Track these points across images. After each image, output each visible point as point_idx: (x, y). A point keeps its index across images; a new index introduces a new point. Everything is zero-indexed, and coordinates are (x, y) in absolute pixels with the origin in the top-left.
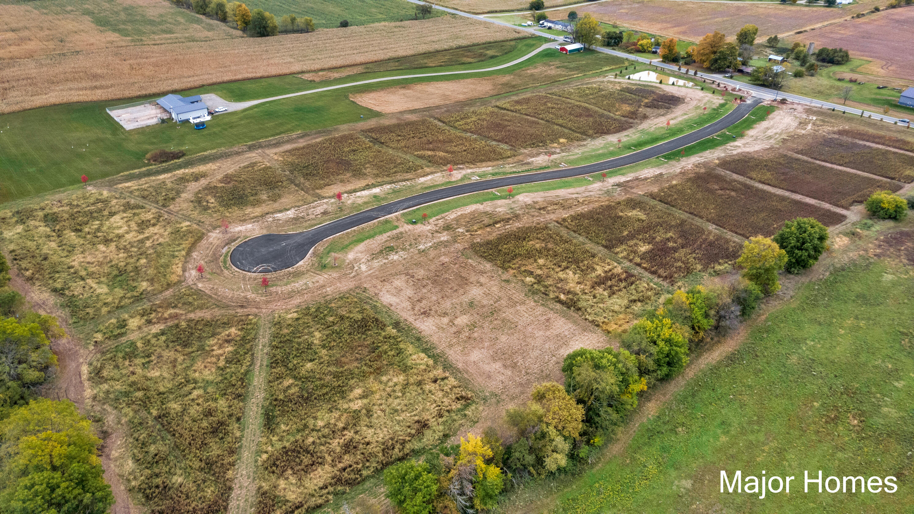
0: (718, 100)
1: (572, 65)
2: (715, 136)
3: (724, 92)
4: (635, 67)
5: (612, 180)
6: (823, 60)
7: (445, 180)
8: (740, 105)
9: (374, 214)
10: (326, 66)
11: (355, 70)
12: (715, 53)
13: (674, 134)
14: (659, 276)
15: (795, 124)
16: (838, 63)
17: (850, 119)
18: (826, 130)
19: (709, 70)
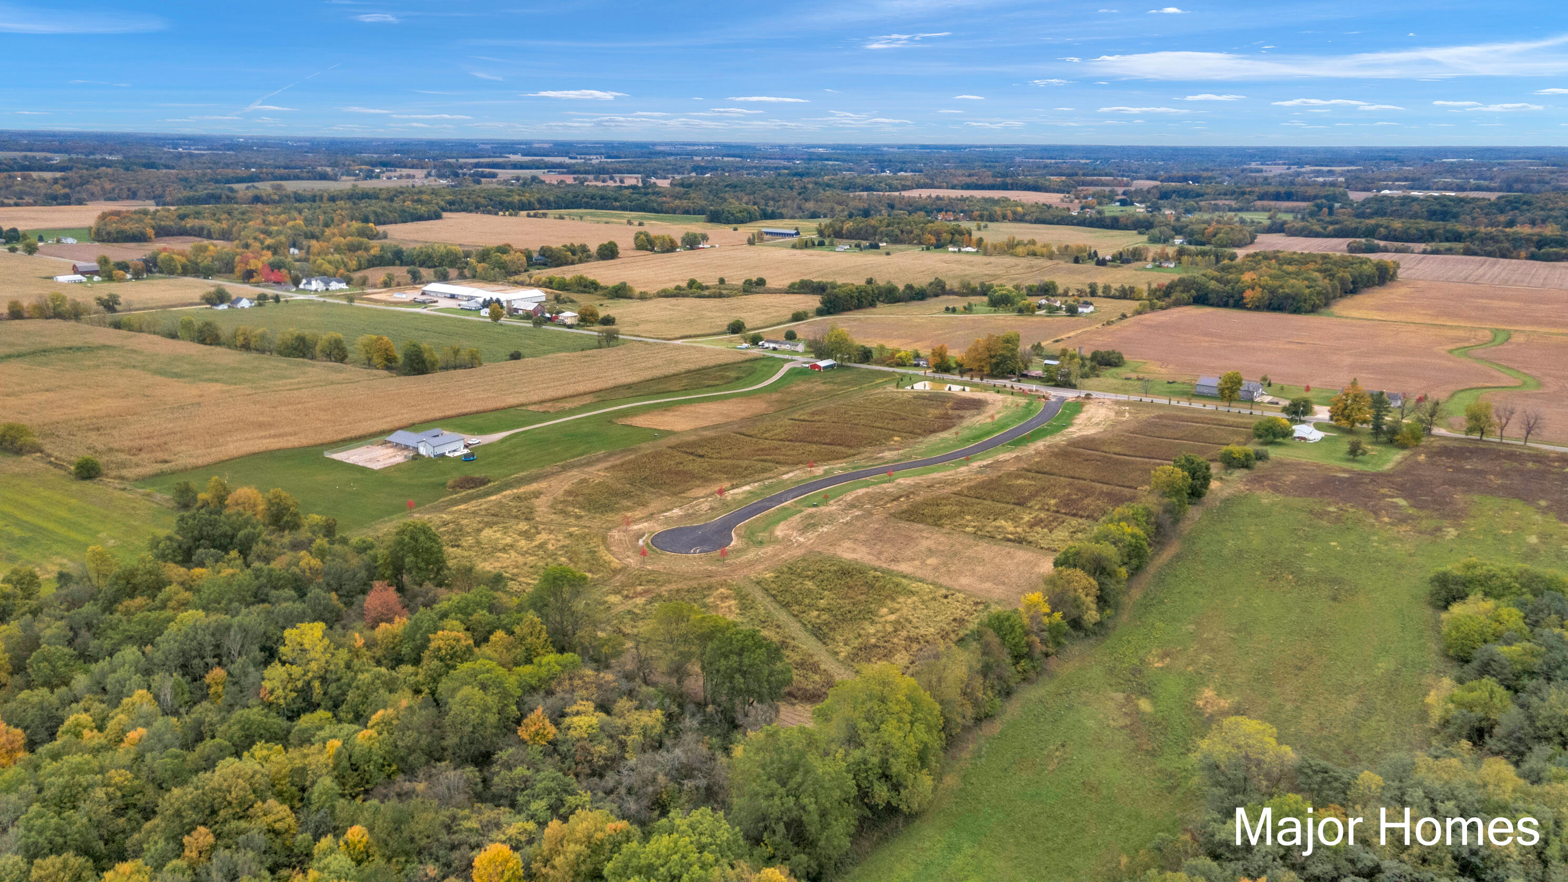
0: (1023, 401)
1: (839, 380)
2: (1044, 426)
3: (1023, 393)
4: (912, 380)
5: (975, 465)
6: (1100, 364)
7: (808, 476)
8: (1047, 404)
9: (767, 504)
10: (547, 397)
11: (587, 400)
12: (992, 357)
13: (1002, 428)
14: (1081, 517)
15: (1112, 415)
16: (1116, 365)
17: (1161, 406)
18: (1144, 416)
19: (992, 376)
